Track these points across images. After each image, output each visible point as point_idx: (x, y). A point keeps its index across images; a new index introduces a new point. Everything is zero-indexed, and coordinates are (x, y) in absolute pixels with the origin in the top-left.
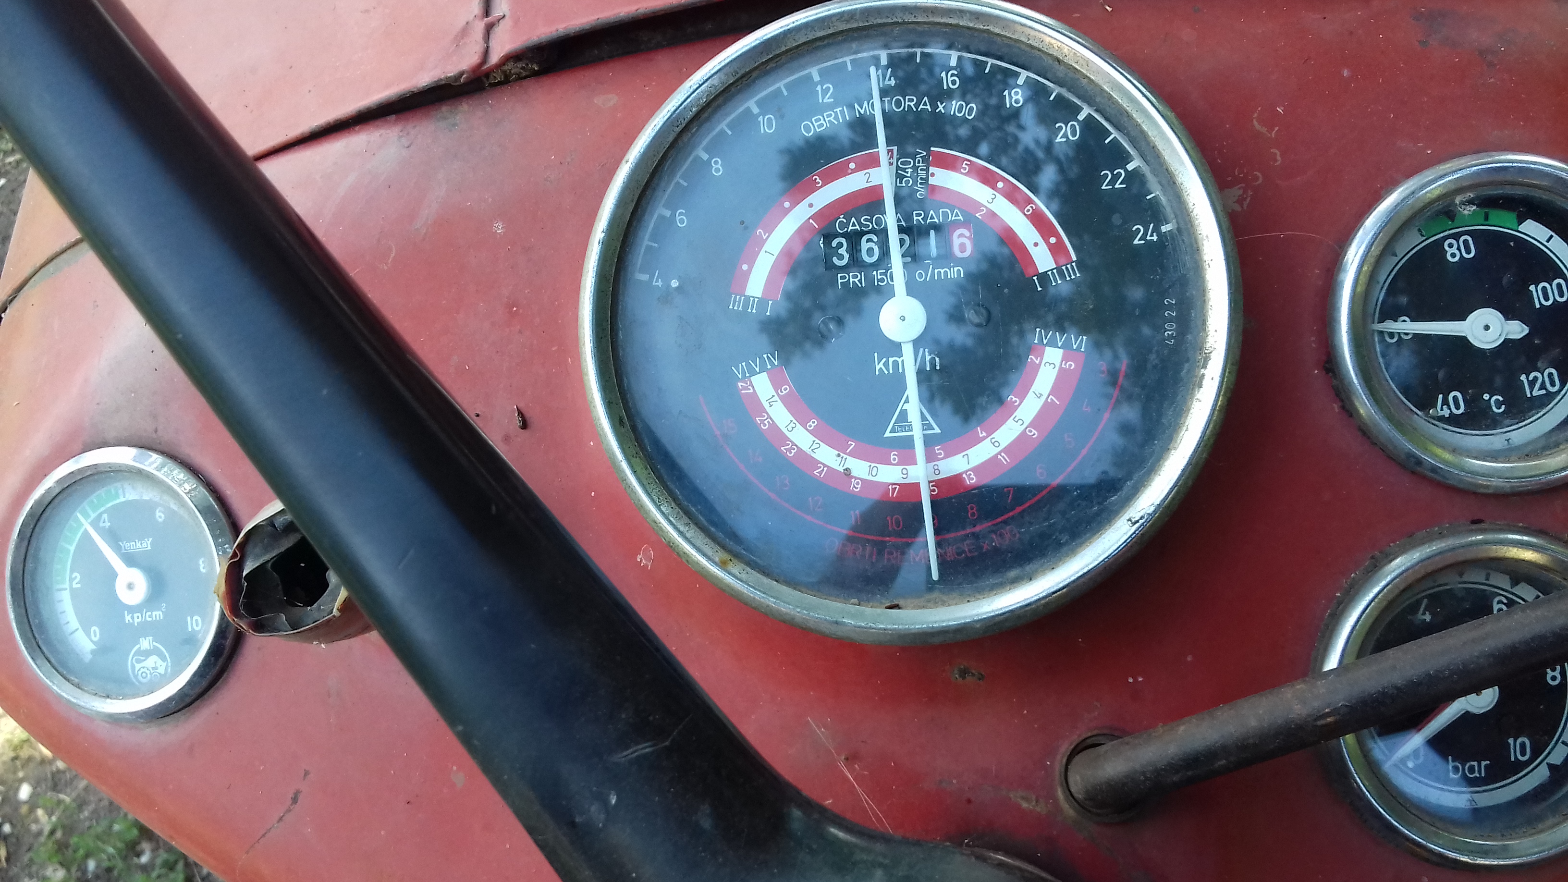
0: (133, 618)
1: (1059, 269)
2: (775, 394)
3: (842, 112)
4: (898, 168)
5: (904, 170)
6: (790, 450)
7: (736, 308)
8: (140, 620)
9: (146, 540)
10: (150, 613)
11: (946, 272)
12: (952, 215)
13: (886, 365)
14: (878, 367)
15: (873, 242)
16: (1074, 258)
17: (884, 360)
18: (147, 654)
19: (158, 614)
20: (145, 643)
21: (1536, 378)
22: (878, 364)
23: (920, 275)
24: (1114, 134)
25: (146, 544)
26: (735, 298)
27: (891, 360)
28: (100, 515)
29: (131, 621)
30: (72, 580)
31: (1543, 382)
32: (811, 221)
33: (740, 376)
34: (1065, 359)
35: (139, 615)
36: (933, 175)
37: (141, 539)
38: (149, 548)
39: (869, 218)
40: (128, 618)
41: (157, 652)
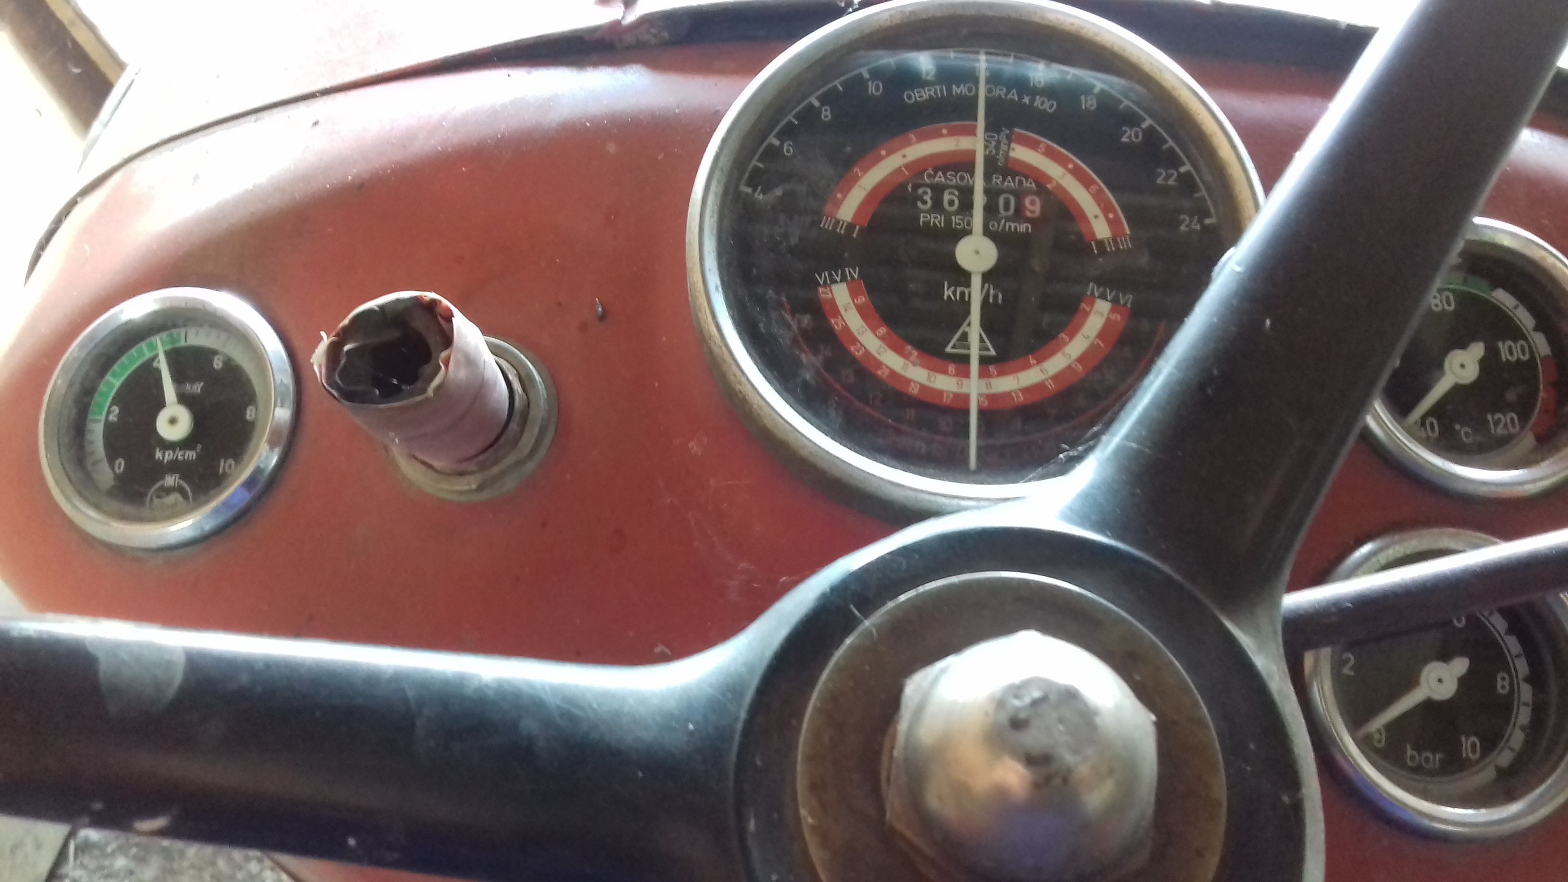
0: (164, 454)
1: (1114, 240)
2: (851, 302)
3: (941, 90)
5: (989, 142)
6: (858, 350)
7: (826, 227)
8: (170, 458)
9: (199, 384)
10: (183, 453)
11: (1016, 228)
12: (1027, 183)
13: (954, 293)
14: (946, 294)
15: (955, 195)
16: (1128, 232)
17: (953, 288)
18: (168, 491)
19: (191, 455)
20: (170, 480)
21: (1499, 419)
22: (947, 291)
23: (993, 226)
24: (1171, 143)
25: (196, 388)
26: (827, 218)
27: (959, 290)
29: (161, 458)
30: (109, 412)
31: (1506, 424)
32: (903, 169)
33: (822, 283)
34: (1113, 310)
35: (171, 452)
36: (1013, 149)
37: (197, 382)
38: (200, 391)
39: (954, 174)
40: (158, 455)
41: (181, 490)
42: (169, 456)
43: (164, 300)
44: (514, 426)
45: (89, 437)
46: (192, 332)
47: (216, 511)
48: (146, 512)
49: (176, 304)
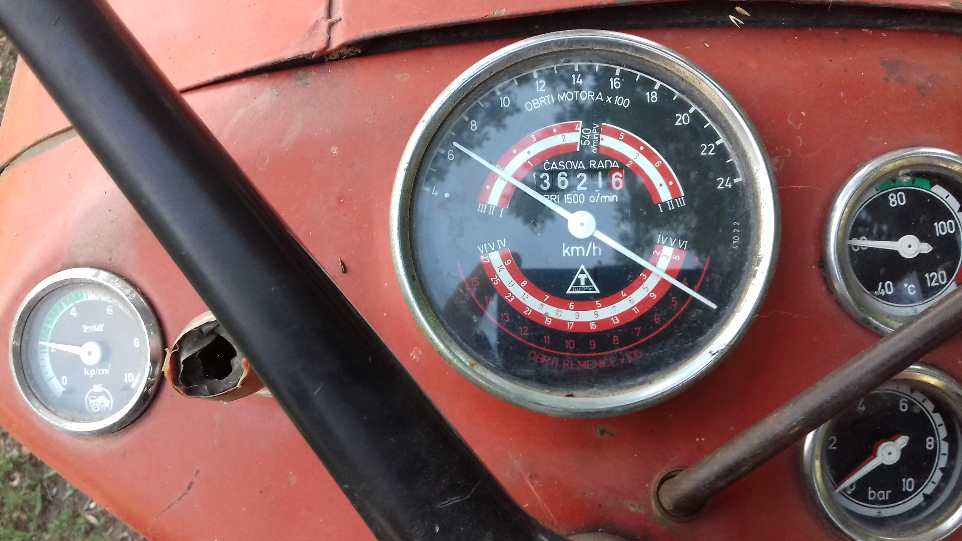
0: (89, 372)
1: (674, 200)
2: (503, 264)
3: (550, 98)
4: (582, 134)
5: (585, 135)
6: (510, 298)
7: (482, 211)
8: (94, 374)
9: (100, 325)
10: (100, 370)
11: (607, 198)
12: (613, 164)
13: (570, 251)
14: (564, 252)
15: (564, 176)
16: (683, 195)
17: (569, 248)
18: (98, 395)
19: (106, 371)
20: (97, 388)
21: (934, 276)
22: (565, 250)
23: (592, 199)
24: (710, 123)
25: (100, 328)
26: (481, 205)
27: (573, 248)
28: (71, 308)
29: (88, 374)
31: (938, 279)
32: (529, 162)
33: (482, 252)
34: (674, 253)
35: (94, 370)
36: (602, 139)
37: (97, 324)
38: (102, 330)
39: (563, 162)
40: (86, 372)
41: (104, 394)
45: (42, 364)
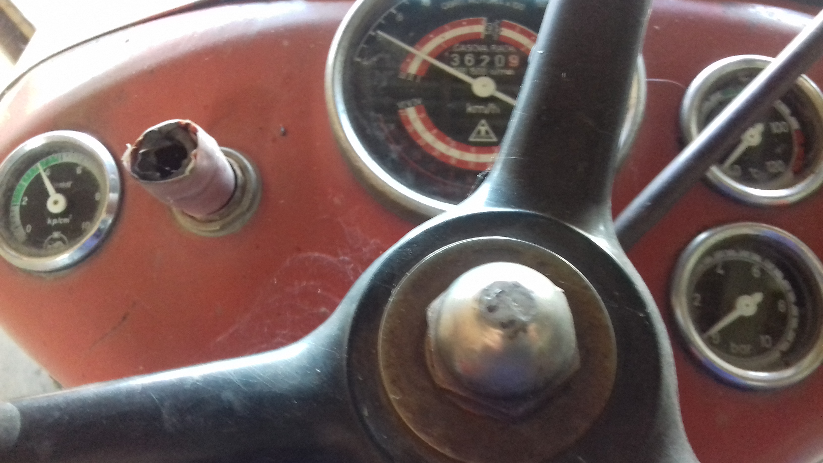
0: (52, 221)
2: (417, 117)
4: (486, 26)
5: (489, 28)
6: (422, 142)
7: (402, 77)
10: (62, 219)
11: (505, 72)
12: (510, 49)
13: (472, 109)
15: (471, 57)
17: (472, 106)
18: (54, 240)
19: (66, 220)
20: (56, 235)
22: (469, 108)
23: (493, 72)
25: (68, 185)
26: (402, 73)
27: (476, 106)
30: (22, 200)
32: (442, 45)
33: (401, 108)
35: (57, 219)
36: (502, 31)
37: (67, 182)
38: (71, 186)
39: (470, 46)
40: (49, 221)
41: (61, 239)
42: (55, 222)
43: (48, 138)
44: (238, 194)
45: (12, 214)
46: (64, 155)
47: (80, 249)
48: (43, 252)
49: (55, 140)
